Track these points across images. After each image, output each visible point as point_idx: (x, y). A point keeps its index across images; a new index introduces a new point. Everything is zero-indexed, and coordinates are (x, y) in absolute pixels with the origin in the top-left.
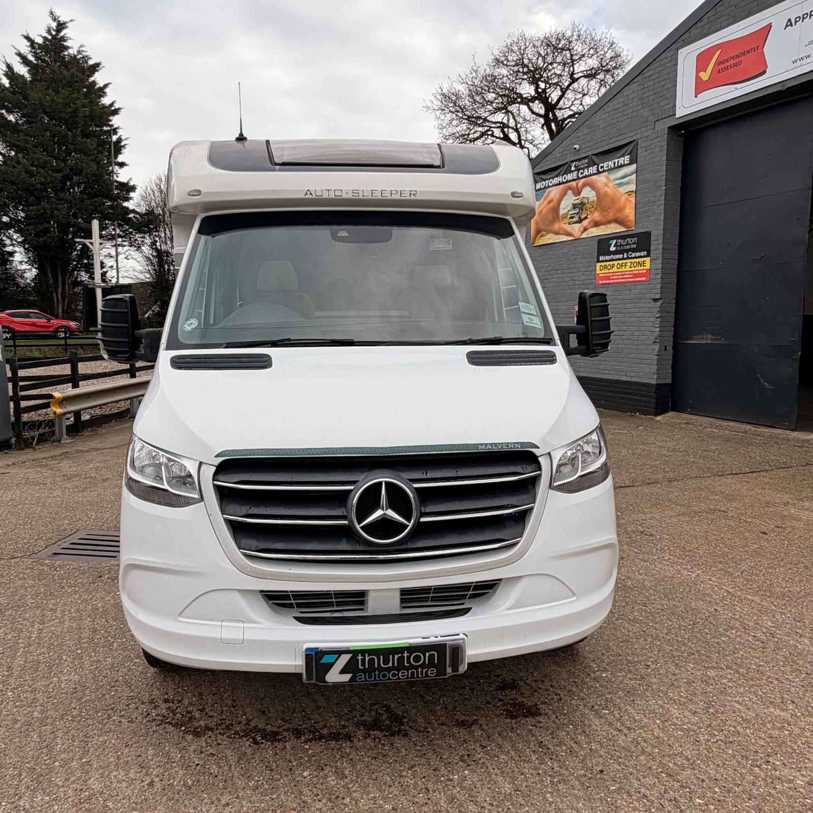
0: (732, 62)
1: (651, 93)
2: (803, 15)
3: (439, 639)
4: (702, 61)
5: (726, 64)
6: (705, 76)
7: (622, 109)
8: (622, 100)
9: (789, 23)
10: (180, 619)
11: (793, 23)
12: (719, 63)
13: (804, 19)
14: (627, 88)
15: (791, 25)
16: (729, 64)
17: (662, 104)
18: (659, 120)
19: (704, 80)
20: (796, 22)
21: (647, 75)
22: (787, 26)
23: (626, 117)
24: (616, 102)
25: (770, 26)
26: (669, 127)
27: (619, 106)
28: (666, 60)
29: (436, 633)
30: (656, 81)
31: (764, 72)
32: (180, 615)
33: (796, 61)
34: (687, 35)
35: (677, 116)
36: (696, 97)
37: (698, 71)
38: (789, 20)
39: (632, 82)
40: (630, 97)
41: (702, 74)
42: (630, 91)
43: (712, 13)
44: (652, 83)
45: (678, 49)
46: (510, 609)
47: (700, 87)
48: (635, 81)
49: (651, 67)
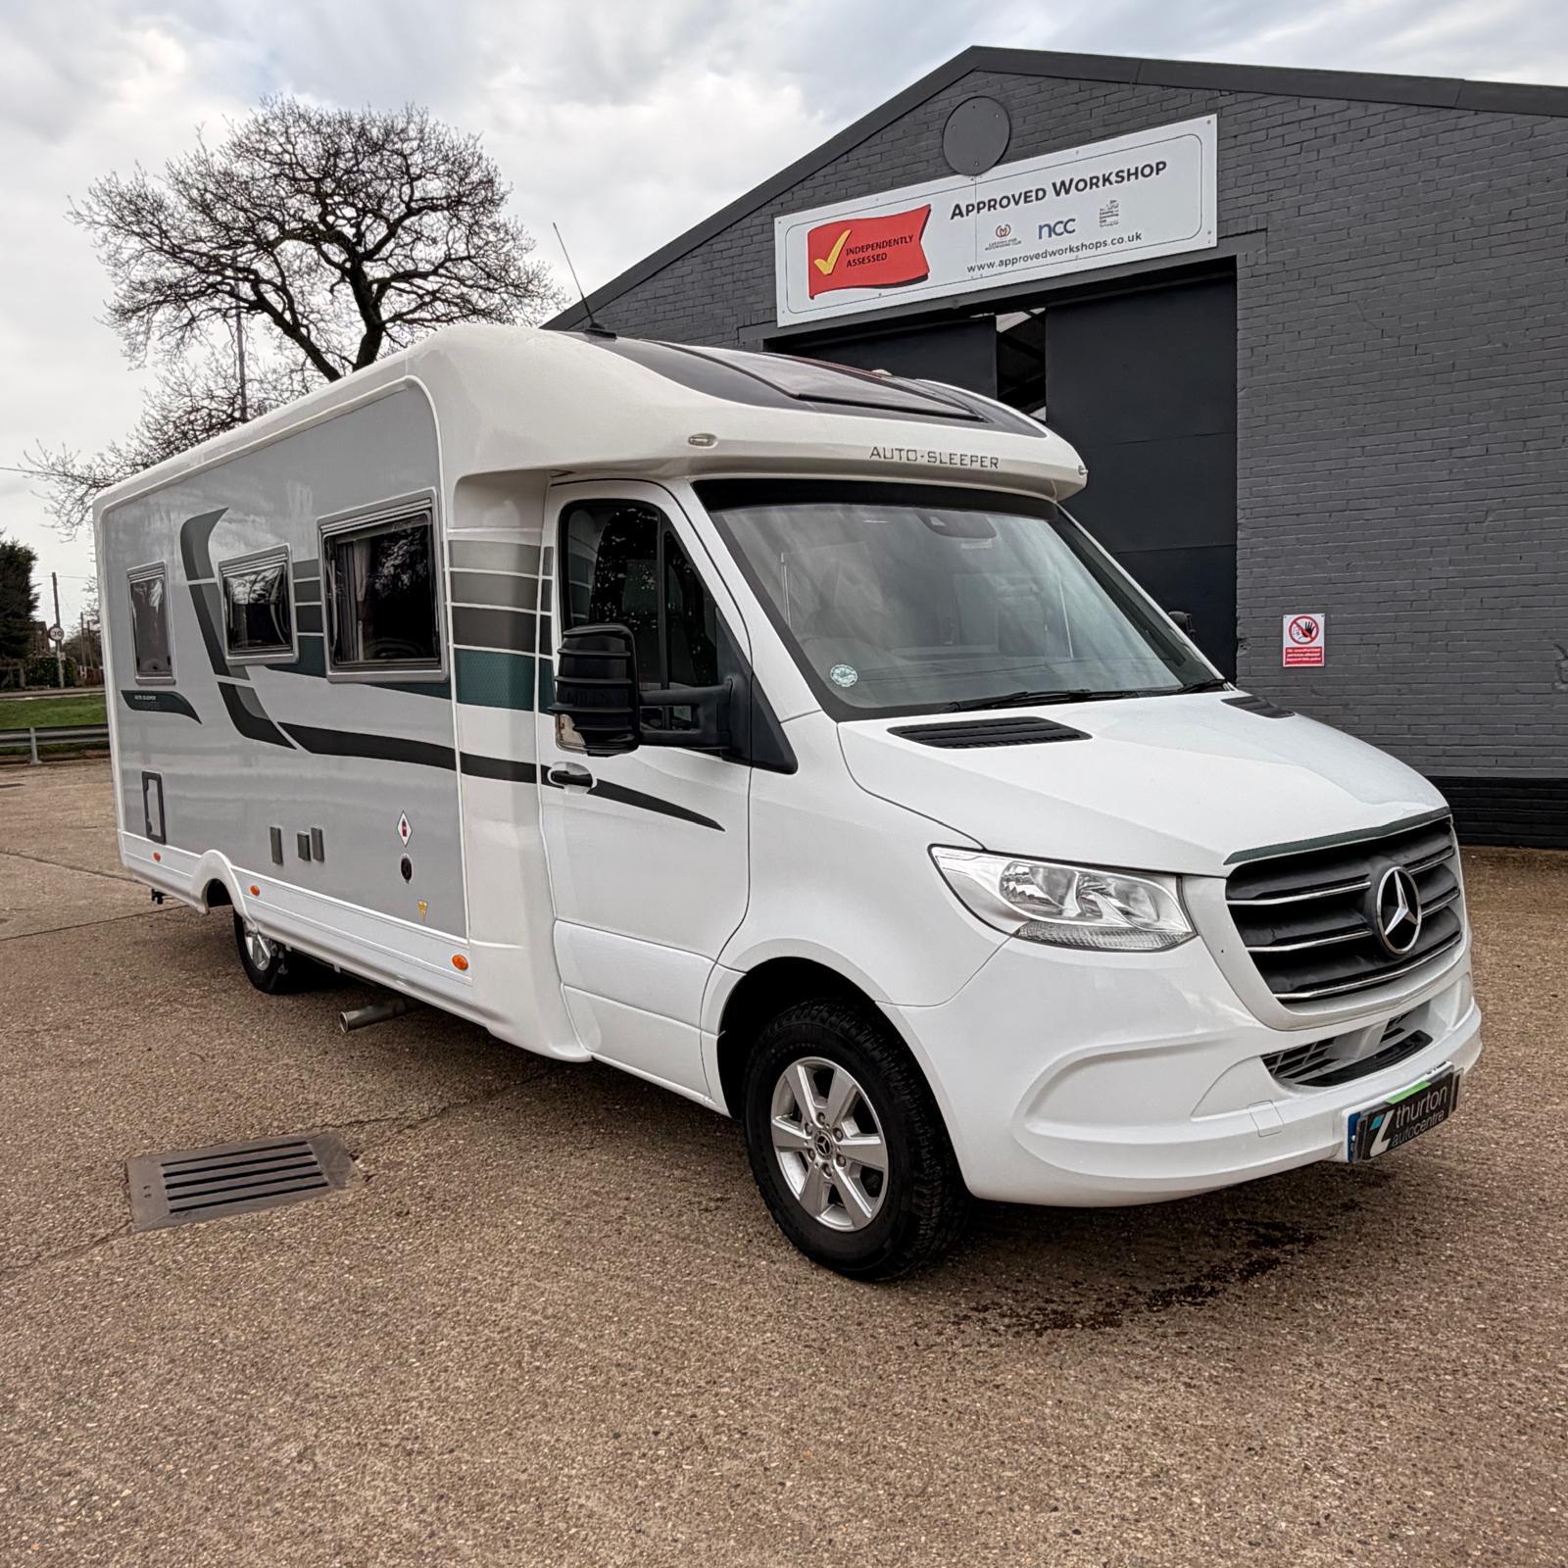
0: (870, 252)
1: (729, 278)
2: (979, 204)
3: (1434, 1073)
4: (819, 243)
5: (861, 255)
6: (826, 267)
7: (671, 299)
8: (671, 282)
9: (957, 211)
10: (1194, 1120)
11: (964, 213)
12: (847, 250)
13: (979, 209)
14: (679, 263)
15: (961, 214)
16: (866, 254)
17: (751, 300)
18: (744, 326)
19: (825, 273)
20: (968, 212)
21: (716, 247)
22: (954, 215)
23: (681, 313)
24: (659, 284)
25: (927, 210)
26: (765, 341)
27: (666, 292)
28: (752, 231)
29: (1427, 1069)
30: (736, 260)
31: (924, 278)
32: (1192, 1114)
33: (971, 269)
34: (787, 196)
35: (780, 324)
36: (812, 297)
37: (812, 259)
38: (957, 206)
39: (689, 256)
40: (690, 279)
41: (819, 262)
42: (687, 269)
43: (829, 170)
44: (728, 262)
45: (773, 216)
46: (1455, 1024)
47: (818, 284)
48: (694, 253)
49: (726, 236)
